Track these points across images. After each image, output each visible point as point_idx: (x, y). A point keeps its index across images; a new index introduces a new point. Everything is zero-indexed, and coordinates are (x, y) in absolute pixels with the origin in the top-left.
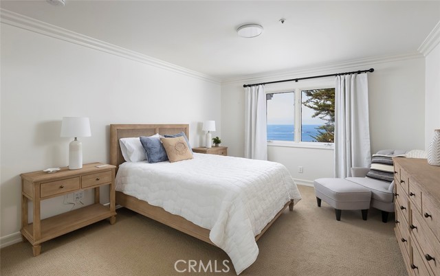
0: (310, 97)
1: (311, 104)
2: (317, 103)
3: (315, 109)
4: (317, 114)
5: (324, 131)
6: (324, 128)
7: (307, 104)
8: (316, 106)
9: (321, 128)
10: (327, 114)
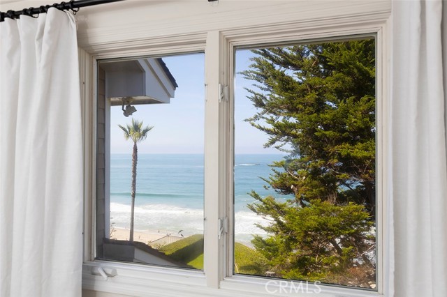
0: (261, 110)
1: (263, 123)
2: (271, 121)
3: (268, 131)
4: (273, 142)
5: (282, 170)
6: (282, 165)
7: (256, 123)
8: (270, 127)
9: (278, 165)
10: (287, 141)
